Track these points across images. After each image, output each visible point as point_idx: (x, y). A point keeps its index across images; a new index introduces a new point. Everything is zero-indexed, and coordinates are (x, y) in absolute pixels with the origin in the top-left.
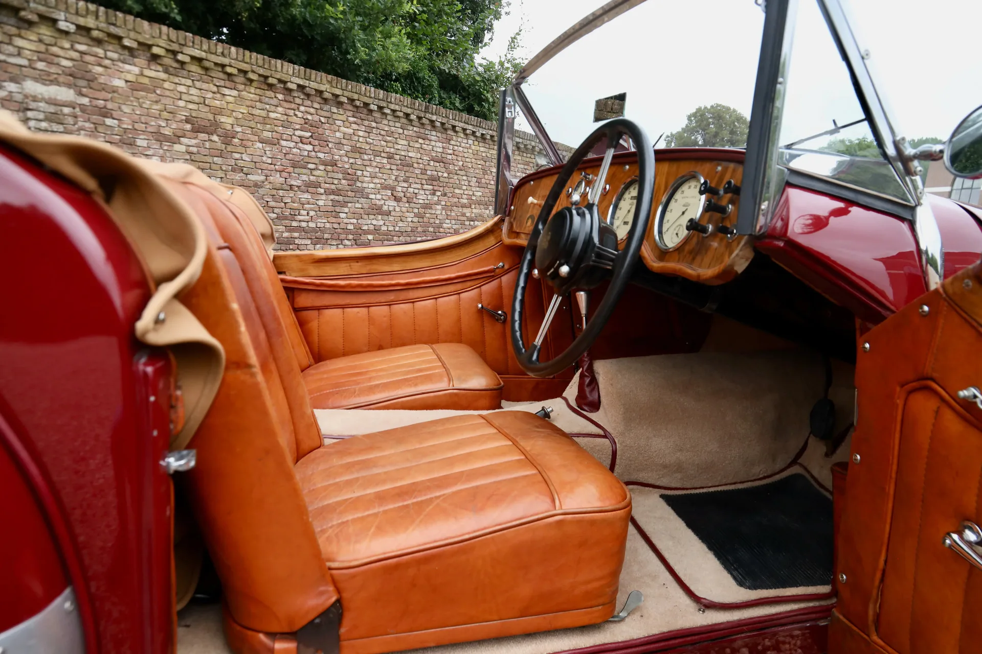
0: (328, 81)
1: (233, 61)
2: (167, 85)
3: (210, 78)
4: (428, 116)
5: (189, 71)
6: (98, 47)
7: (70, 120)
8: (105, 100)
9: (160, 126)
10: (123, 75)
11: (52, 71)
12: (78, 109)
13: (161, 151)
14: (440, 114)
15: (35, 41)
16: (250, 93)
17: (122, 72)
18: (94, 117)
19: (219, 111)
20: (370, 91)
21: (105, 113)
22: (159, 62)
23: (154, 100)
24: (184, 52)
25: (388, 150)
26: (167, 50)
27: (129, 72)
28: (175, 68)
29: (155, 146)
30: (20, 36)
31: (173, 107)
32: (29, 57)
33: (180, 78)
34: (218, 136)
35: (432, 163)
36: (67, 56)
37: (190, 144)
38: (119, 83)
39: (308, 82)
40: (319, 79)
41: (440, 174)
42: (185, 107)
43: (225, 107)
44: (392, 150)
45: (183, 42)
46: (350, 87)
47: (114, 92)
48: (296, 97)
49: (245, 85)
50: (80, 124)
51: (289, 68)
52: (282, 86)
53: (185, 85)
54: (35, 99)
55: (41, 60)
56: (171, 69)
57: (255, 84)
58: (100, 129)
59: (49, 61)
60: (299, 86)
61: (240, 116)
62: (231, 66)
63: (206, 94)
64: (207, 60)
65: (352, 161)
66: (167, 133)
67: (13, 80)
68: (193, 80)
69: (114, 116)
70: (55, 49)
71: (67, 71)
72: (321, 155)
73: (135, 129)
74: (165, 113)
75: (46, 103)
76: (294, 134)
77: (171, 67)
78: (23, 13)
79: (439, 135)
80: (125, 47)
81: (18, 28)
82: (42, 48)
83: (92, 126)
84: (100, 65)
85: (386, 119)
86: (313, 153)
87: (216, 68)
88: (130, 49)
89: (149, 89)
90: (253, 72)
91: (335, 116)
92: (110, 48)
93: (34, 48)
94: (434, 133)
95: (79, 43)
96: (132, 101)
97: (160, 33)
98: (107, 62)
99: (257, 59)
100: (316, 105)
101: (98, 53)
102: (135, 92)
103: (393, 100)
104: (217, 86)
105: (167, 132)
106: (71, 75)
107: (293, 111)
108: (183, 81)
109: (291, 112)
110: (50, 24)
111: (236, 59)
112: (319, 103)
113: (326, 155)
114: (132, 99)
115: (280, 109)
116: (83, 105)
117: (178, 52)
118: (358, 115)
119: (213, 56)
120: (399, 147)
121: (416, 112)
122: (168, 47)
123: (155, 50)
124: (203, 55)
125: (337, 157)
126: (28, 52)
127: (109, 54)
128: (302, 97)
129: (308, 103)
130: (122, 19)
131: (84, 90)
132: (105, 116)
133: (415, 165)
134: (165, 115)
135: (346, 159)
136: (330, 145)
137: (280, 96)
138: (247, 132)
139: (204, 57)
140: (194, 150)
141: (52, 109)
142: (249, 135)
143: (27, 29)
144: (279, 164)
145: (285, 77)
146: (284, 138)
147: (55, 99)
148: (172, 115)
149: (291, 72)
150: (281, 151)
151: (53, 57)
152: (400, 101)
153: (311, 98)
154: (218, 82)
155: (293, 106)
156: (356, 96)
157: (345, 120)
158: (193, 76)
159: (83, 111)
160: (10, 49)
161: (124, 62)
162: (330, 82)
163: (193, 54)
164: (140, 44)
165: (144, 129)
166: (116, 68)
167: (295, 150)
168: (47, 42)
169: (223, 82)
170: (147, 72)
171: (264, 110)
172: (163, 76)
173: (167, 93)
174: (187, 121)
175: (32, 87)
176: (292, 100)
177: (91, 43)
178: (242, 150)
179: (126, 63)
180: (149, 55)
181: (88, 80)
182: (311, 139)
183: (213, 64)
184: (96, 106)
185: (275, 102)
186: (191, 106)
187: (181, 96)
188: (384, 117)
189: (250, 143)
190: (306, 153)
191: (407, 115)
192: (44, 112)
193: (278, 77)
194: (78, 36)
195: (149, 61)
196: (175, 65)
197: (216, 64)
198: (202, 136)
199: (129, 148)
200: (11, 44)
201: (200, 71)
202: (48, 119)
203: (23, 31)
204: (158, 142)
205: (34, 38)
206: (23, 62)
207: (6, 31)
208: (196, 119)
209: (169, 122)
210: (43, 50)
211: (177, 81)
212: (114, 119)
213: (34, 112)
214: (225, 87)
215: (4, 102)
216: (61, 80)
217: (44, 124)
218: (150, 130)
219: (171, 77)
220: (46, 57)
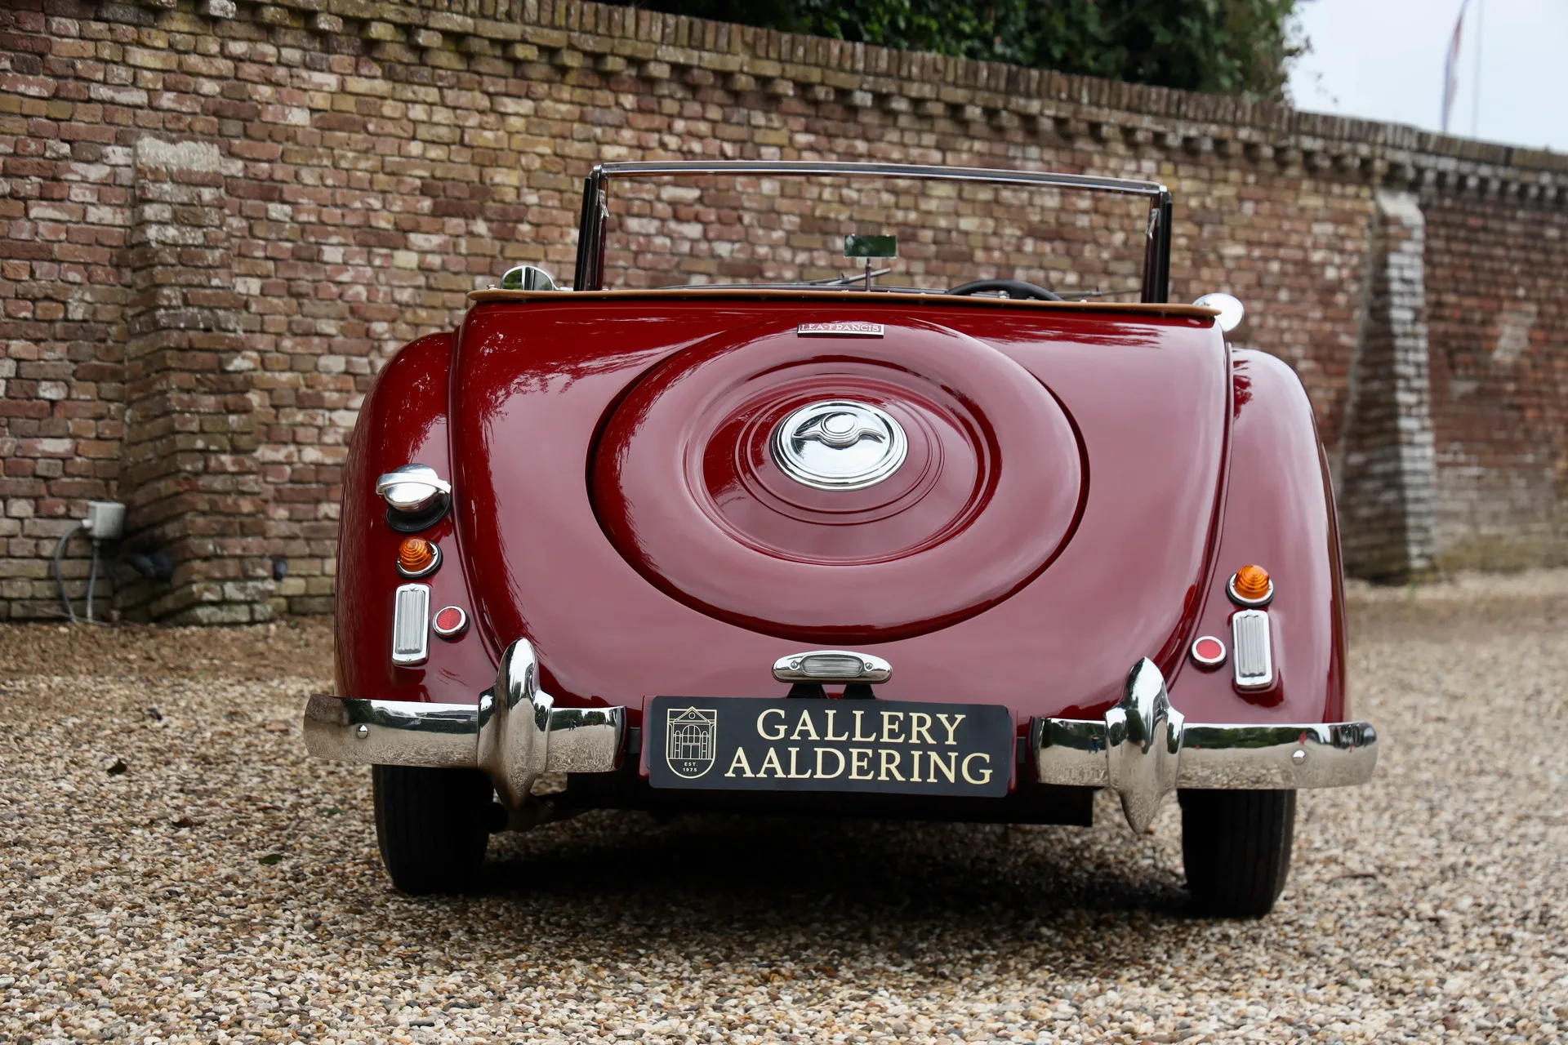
0: (745, 44)
1: (529, 29)
2: (388, 108)
3: (476, 77)
4: (1018, 102)
5: (434, 67)
6: (267, 42)
7: (213, 216)
8: (270, 161)
9: (370, 209)
10: (306, 98)
11: (184, 109)
12: (223, 190)
13: (369, 272)
14: (1053, 93)
15: (163, 49)
16: (561, 101)
17: (305, 90)
18: (250, 202)
19: (489, 158)
20: (853, 56)
21: (270, 192)
22: (376, 55)
23: (363, 146)
24: (432, 24)
25: (900, 215)
26: (396, 25)
27: (319, 89)
28: (408, 65)
29: (358, 261)
30: (141, 44)
31: (397, 159)
32: (151, 86)
33: (416, 88)
34: (487, 220)
35: (1029, 245)
36: (214, 72)
37: (426, 246)
38: (299, 117)
39: (696, 53)
40: (723, 42)
41: (1054, 276)
42: (423, 157)
43: (505, 145)
44: (913, 216)
45: (431, 3)
46: (800, 52)
47: (287, 139)
48: (664, 96)
49: (550, 82)
50: (227, 221)
51: (655, 24)
52: (633, 72)
53: (425, 102)
54: (156, 175)
55: (167, 89)
56: (399, 68)
57: (572, 78)
58: (259, 231)
59: (182, 87)
60: (676, 67)
61: (537, 164)
62: (524, 41)
63: (466, 119)
64: (475, 35)
65: (802, 257)
66: (383, 224)
67: (121, 140)
68: (440, 89)
69: (286, 196)
70: (193, 60)
71: (211, 106)
72: (723, 249)
73: (323, 223)
74: (381, 176)
75: (173, 181)
76: (659, 199)
77: (400, 62)
79: (1049, 155)
80: (317, 34)
81: (137, 26)
82: (173, 61)
83: (244, 224)
84: (268, 82)
85: (895, 125)
86: (704, 246)
87: (492, 52)
88: (323, 35)
89: (354, 122)
90: (572, 47)
91: (759, 137)
92: (289, 40)
93: (159, 65)
94: (1034, 151)
95: (234, 39)
96: (319, 157)
98: (281, 72)
99: (582, 14)
100: (714, 113)
101: (264, 55)
102: (327, 134)
103: (915, 70)
104: (490, 95)
105: (383, 222)
106: (215, 114)
107: (656, 136)
108: (422, 92)
109: (653, 139)
111: (538, 23)
112: (721, 106)
113: (737, 246)
114: (320, 150)
115: (627, 134)
116: (233, 177)
117: (418, 27)
118: (819, 125)
119: (489, 24)
120: (932, 205)
121: (982, 96)
122: (398, 19)
123: (378, 31)
124: (468, 24)
125: (762, 251)
126: (148, 75)
127: (286, 54)
128: (679, 95)
129: (694, 108)
131: (237, 142)
132: (272, 200)
133: (979, 255)
134: (381, 180)
135: (787, 254)
136: (747, 219)
137: (628, 101)
138: (550, 203)
139: (471, 30)
140: (435, 260)
141: (183, 195)
142: (554, 212)
143: (152, 26)
144: (620, 281)
145: (640, 50)
146: (635, 210)
147: (190, 172)
148: (394, 179)
149: (657, 36)
150: (626, 247)
151: (189, 78)
152: (936, 70)
153: (701, 95)
154: (494, 84)
155: (658, 121)
156: (815, 75)
157: (785, 141)
158: (441, 78)
159: (231, 191)
160: (124, 73)
161: (309, 67)
162: (751, 48)
163: (448, 26)
164: (347, 20)
165: (339, 221)
166: (296, 82)
167: (659, 241)
168: (181, 48)
169: (503, 81)
170: (353, 84)
171: (587, 140)
172: (381, 86)
173: (390, 127)
174: (424, 191)
175: (154, 150)
176: (656, 107)
177: (256, 35)
178: (535, 250)
179: (315, 70)
180: (358, 42)
181: (244, 120)
182: (698, 207)
183: (487, 43)
184: (256, 178)
185: (614, 116)
186: (435, 153)
187: (415, 131)
188: (890, 121)
189: (556, 233)
190: (685, 247)
191: (955, 111)
192: (170, 204)
193: (628, 51)
194: (235, 25)
195: (357, 57)
196: (408, 57)
197: (493, 42)
198: (455, 224)
199: (307, 270)
200: (124, 63)
201: (457, 63)
202: (176, 220)
203: (145, 31)
204: (365, 250)
205: (160, 43)
206: (139, 97)
207: (119, 36)
208: (440, 184)
209: (389, 196)
210: (174, 66)
211: (410, 95)
212: (283, 202)
213: (156, 206)
214: (507, 95)
215: (102, 187)
216: (199, 126)
217: (171, 232)
218: (351, 220)
219: (399, 87)
220: (179, 80)
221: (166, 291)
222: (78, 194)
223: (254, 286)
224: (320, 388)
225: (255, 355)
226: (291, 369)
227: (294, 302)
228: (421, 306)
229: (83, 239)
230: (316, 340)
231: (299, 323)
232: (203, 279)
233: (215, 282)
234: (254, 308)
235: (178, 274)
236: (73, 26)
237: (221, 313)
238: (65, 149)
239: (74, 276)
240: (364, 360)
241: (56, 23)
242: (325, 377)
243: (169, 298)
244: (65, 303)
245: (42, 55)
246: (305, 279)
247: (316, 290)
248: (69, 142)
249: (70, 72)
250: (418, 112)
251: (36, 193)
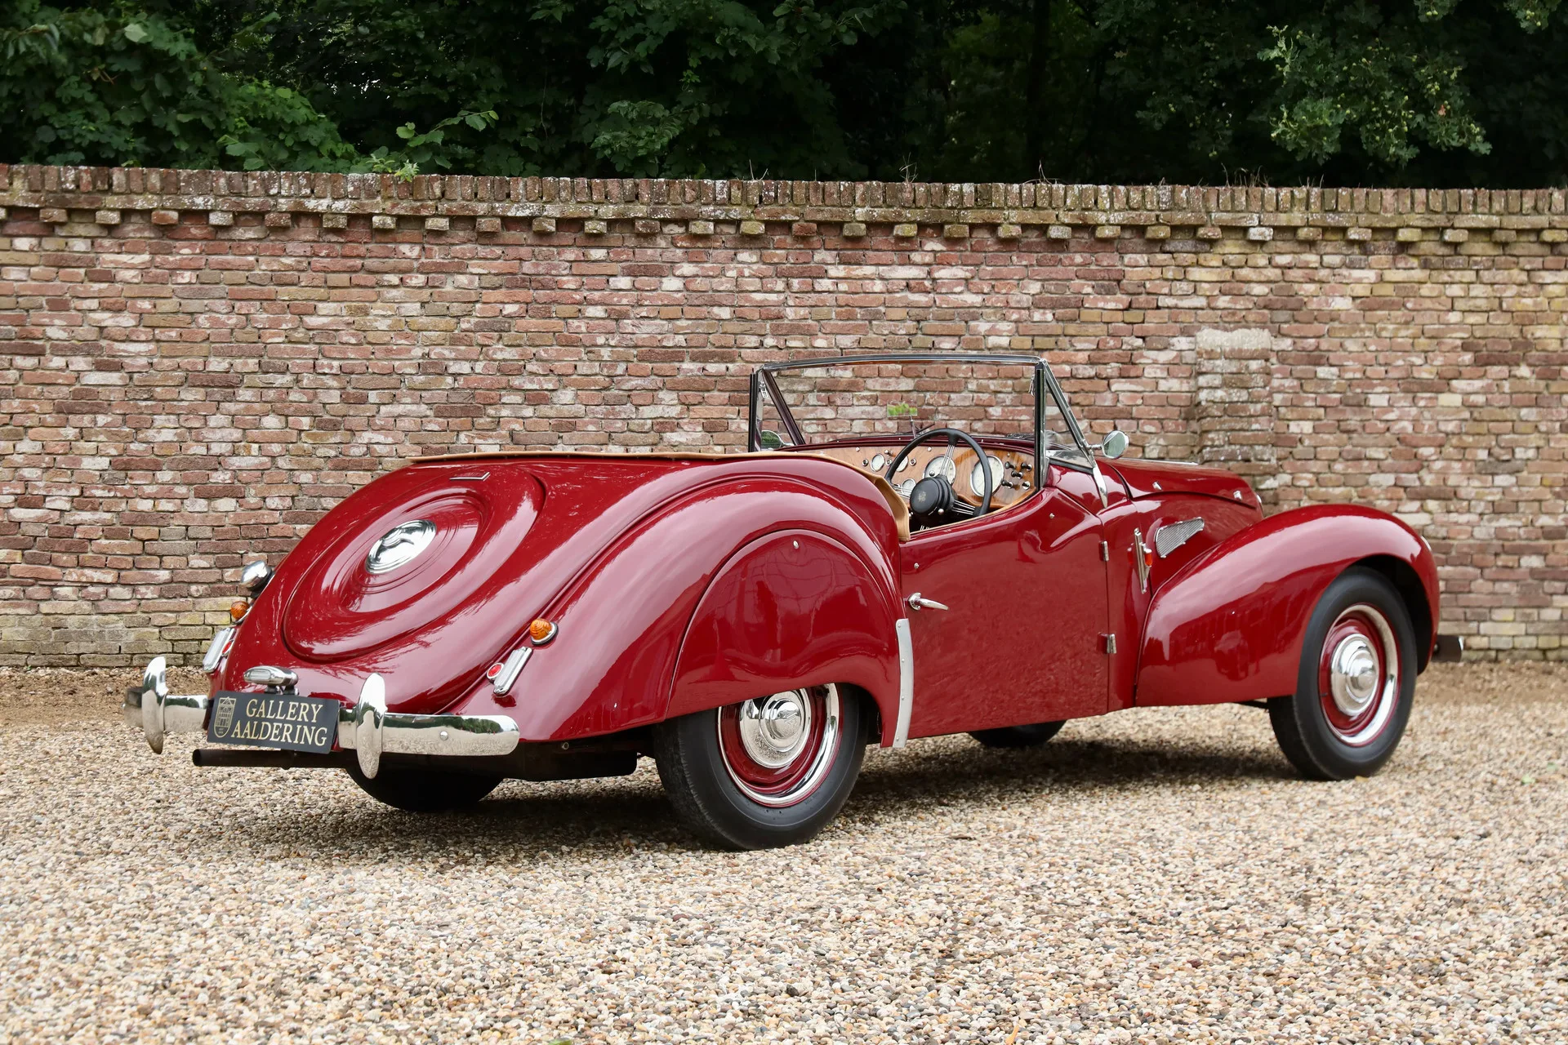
2: (1425, 290)
3: (1513, 259)
5: (1470, 256)
6: (1310, 252)
7: (1259, 380)
8: (1316, 337)
9: (1412, 365)
10: (1348, 291)
11: (1239, 306)
12: (1274, 360)
13: (1414, 411)
15: (1217, 267)
17: (1347, 284)
18: (1300, 367)
19: (1527, 319)
21: (1317, 359)
22: (1411, 252)
23: (1403, 320)
24: (1458, 225)
26: (1425, 230)
27: (1359, 281)
28: (1443, 257)
29: (1402, 403)
30: (1198, 264)
31: (1437, 326)
32: (1208, 293)
33: (1452, 272)
34: (1529, 365)
36: (1262, 278)
37: (1469, 389)
38: (1341, 304)
42: (1462, 323)
43: (1546, 306)
45: (1456, 209)
47: (1332, 320)
50: (1275, 383)
53: (1462, 283)
54: (1211, 355)
55: (1222, 293)
56: (1434, 260)
58: (1307, 387)
59: (1235, 291)
62: (1552, 228)
63: (1504, 291)
64: (1501, 229)
66: (1425, 375)
67: (1186, 332)
68: (1477, 271)
69: (1332, 361)
70: (1245, 273)
71: (1261, 301)
73: (1368, 378)
74: (1422, 340)
75: (1227, 358)
77: (1435, 256)
78: (1201, 231)
80: (1352, 243)
81: (1197, 254)
82: (1227, 274)
83: (1296, 383)
84: (1312, 281)
87: (1524, 238)
88: (1361, 244)
89: (1393, 303)
92: (1329, 249)
93: (1214, 278)
95: (1280, 254)
96: (1362, 330)
97: (1413, 203)
98: (1323, 273)
101: (1308, 262)
102: (1368, 314)
104: (1527, 271)
105: (1425, 374)
106: (1265, 307)
108: (1457, 275)
110: (1240, 235)
114: (1363, 326)
116: (1283, 351)
117: (1445, 228)
119: (1514, 218)
122: (1425, 224)
123: (1404, 235)
124: (1495, 220)
126: (1206, 286)
127: (1327, 259)
130: (1348, 199)
131: (1285, 326)
132: (1319, 365)
134: (1423, 342)
139: (1497, 225)
140: (1480, 399)
141: (1233, 367)
143: (1207, 252)
147: (1240, 350)
148: (1435, 341)
151: (1242, 285)
154: (1530, 263)
158: (1476, 263)
159: (1282, 361)
160: (1185, 287)
161: (1351, 266)
163: (1474, 224)
164: (1375, 230)
165: (1383, 375)
166: (1338, 279)
168: (1234, 264)
169: (1540, 260)
170: (1391, 275)
172: (1419, 274)
173: (1428, 304)
174: (1465, 347)
175: (1210, 338)
177: (1298, 249)
179: (1355, 268)
180: (1393, 245)
181: (1292, 310)
183: (1515, 232)
184: (1304, 350)
186: (1472, 319)
187: (1453, 304)
192: (1221, 374)
194: (1279, 244)
195: (1394, 255)
196: (1443, 251)
197: (1519, 232)
198: (1496, 371)
199: (1355, 413)
200: (1185, 279)
201: (1491, 250)
202: (1226, 384)
203: (1202, 256)
204: (1410, 396)
205: (1215, 261)
206: (1200, 302)
207: (1179, 262)
208: (1482, 342)
209: (1431, 355)
210: (1228, 278)
211: (1446, 278)
212: (1331, 365)
213: (1208, 377)
214: (1544, 269)
215: (1170, 368)
216: (1251, 317)
217: (1220, 394)
218: (1393, 374)
219: (1435, 273)
220: (1232, 287)
221: (1211, 435)
222: (1150, 372)
223: (1307, 427)
224: (1371, 498)
225: (1310, 476)
226: (1345, 485)
227: (1345, 436)
228: (1467, 434)
229: (1156, 402)
230: (1366, 463)
231: (1349, 452)
232: (1245, 426)
233: (1255, 426)
234: (1307, 442)
235: (1222, 423)
236: (1142, 259)
237: (1257, 448)
238: (1139, 342)
239: (1149, 428)
240: (1415, 476)
241: (1127, 258)
242: (1375, 490)
243: (1213, 440)
244: (1143, 448)
245: (1119, 281)
246: (1353, 420)
247: (1364, 427)
248: (1143, 338)
249: (1142, 289)
250: (1455, 290)
251: (1116, 373)
